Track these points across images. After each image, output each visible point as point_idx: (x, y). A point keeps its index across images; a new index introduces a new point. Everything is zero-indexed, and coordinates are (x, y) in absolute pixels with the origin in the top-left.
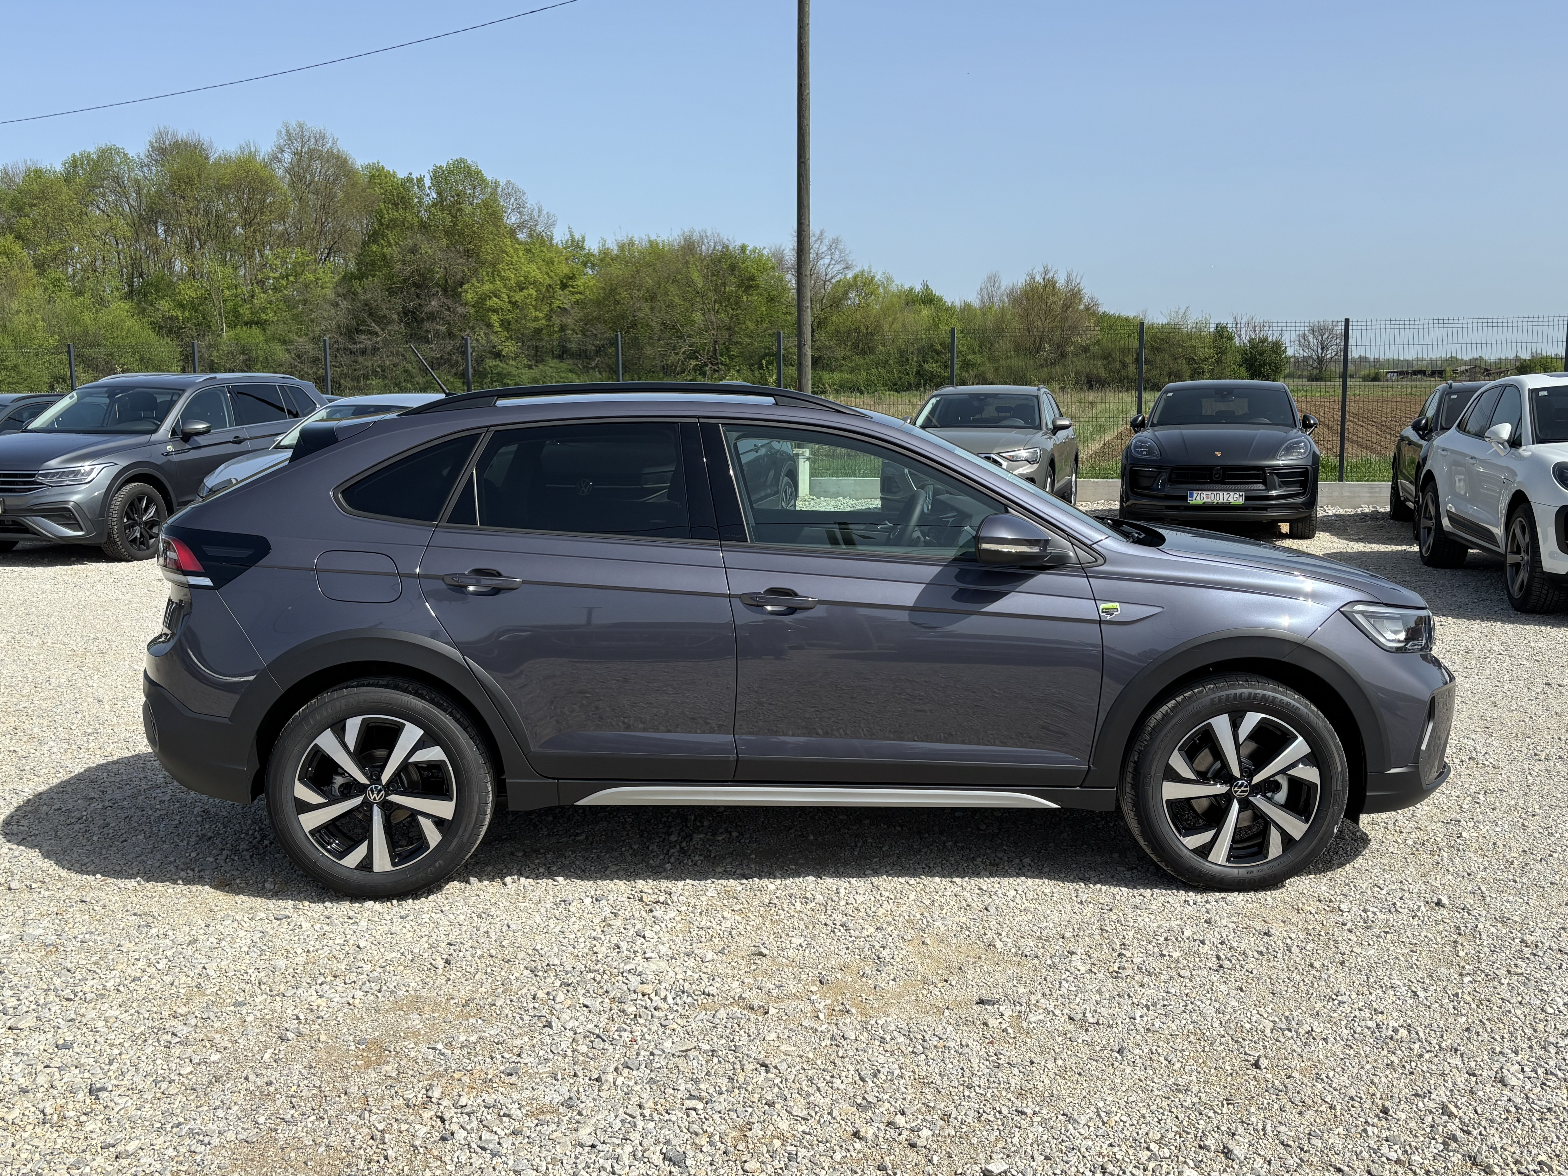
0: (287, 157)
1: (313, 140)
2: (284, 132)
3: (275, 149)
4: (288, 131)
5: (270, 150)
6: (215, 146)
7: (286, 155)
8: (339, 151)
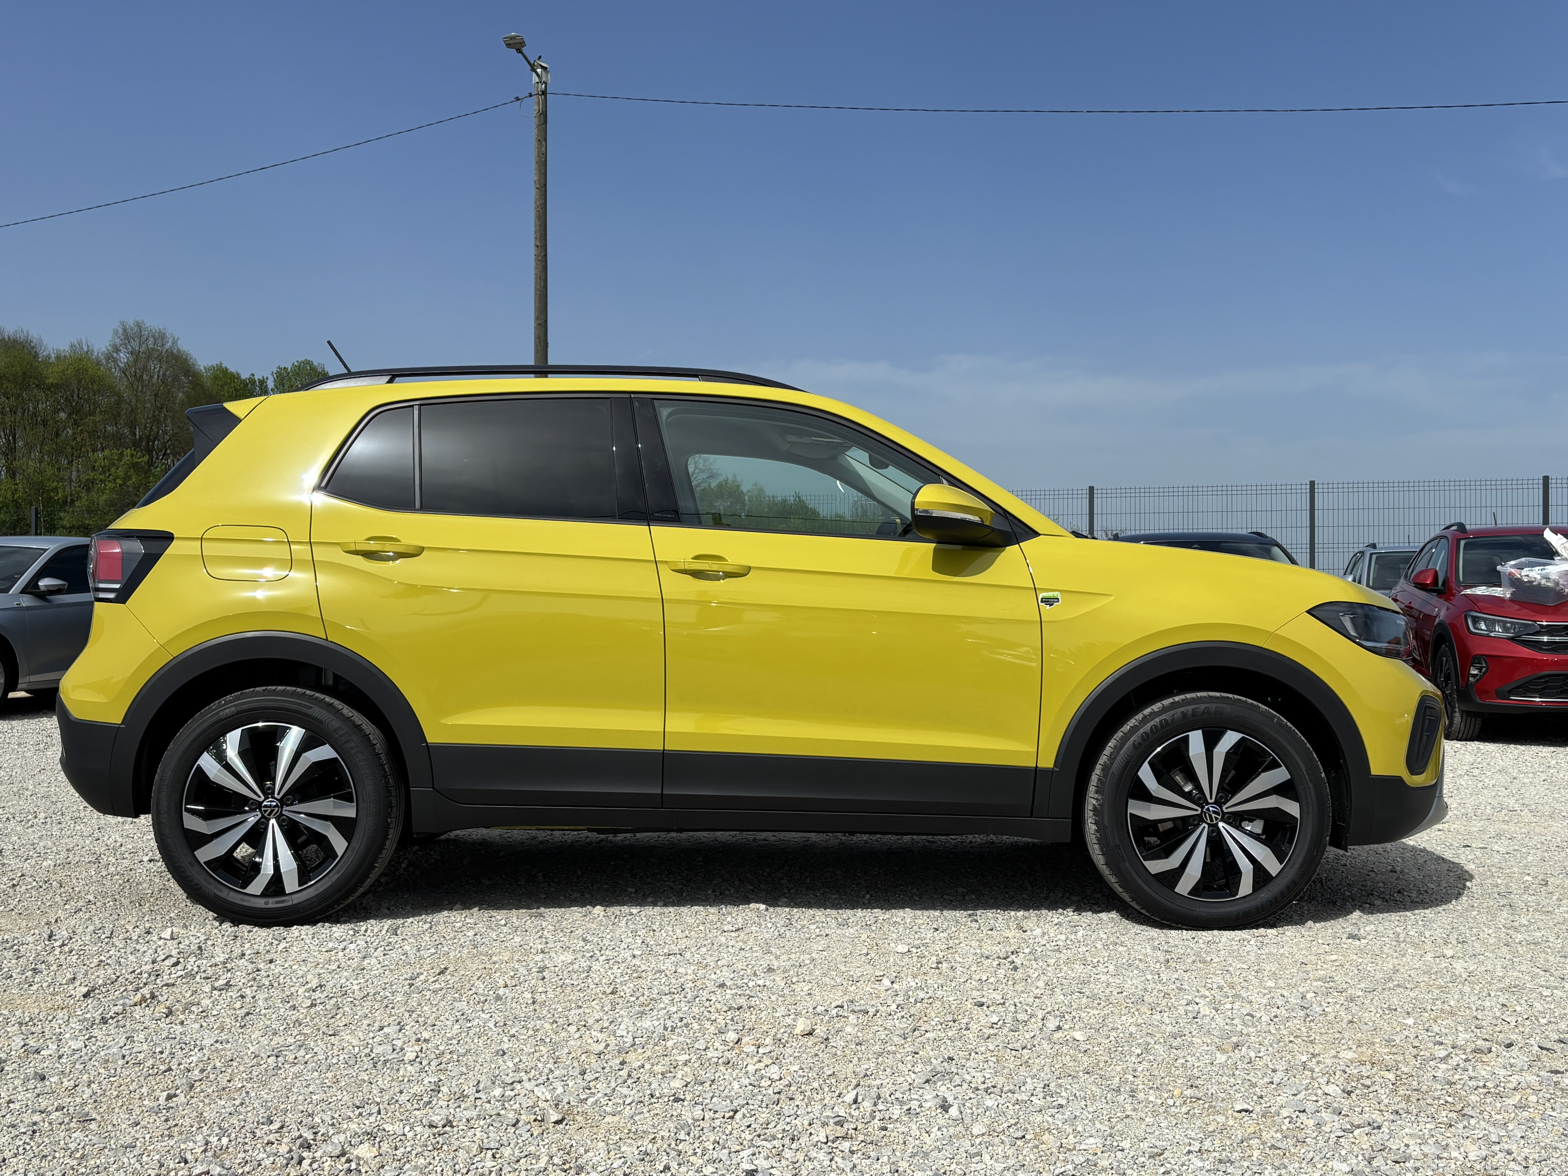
0: (123, 357)
1: (151, 341)
2: (121, 331)
3: (110, 348)
4: (125, 330)
5: (104, 349)
6: (45, 343)
7: (122, 355)
8: (179, 350)
